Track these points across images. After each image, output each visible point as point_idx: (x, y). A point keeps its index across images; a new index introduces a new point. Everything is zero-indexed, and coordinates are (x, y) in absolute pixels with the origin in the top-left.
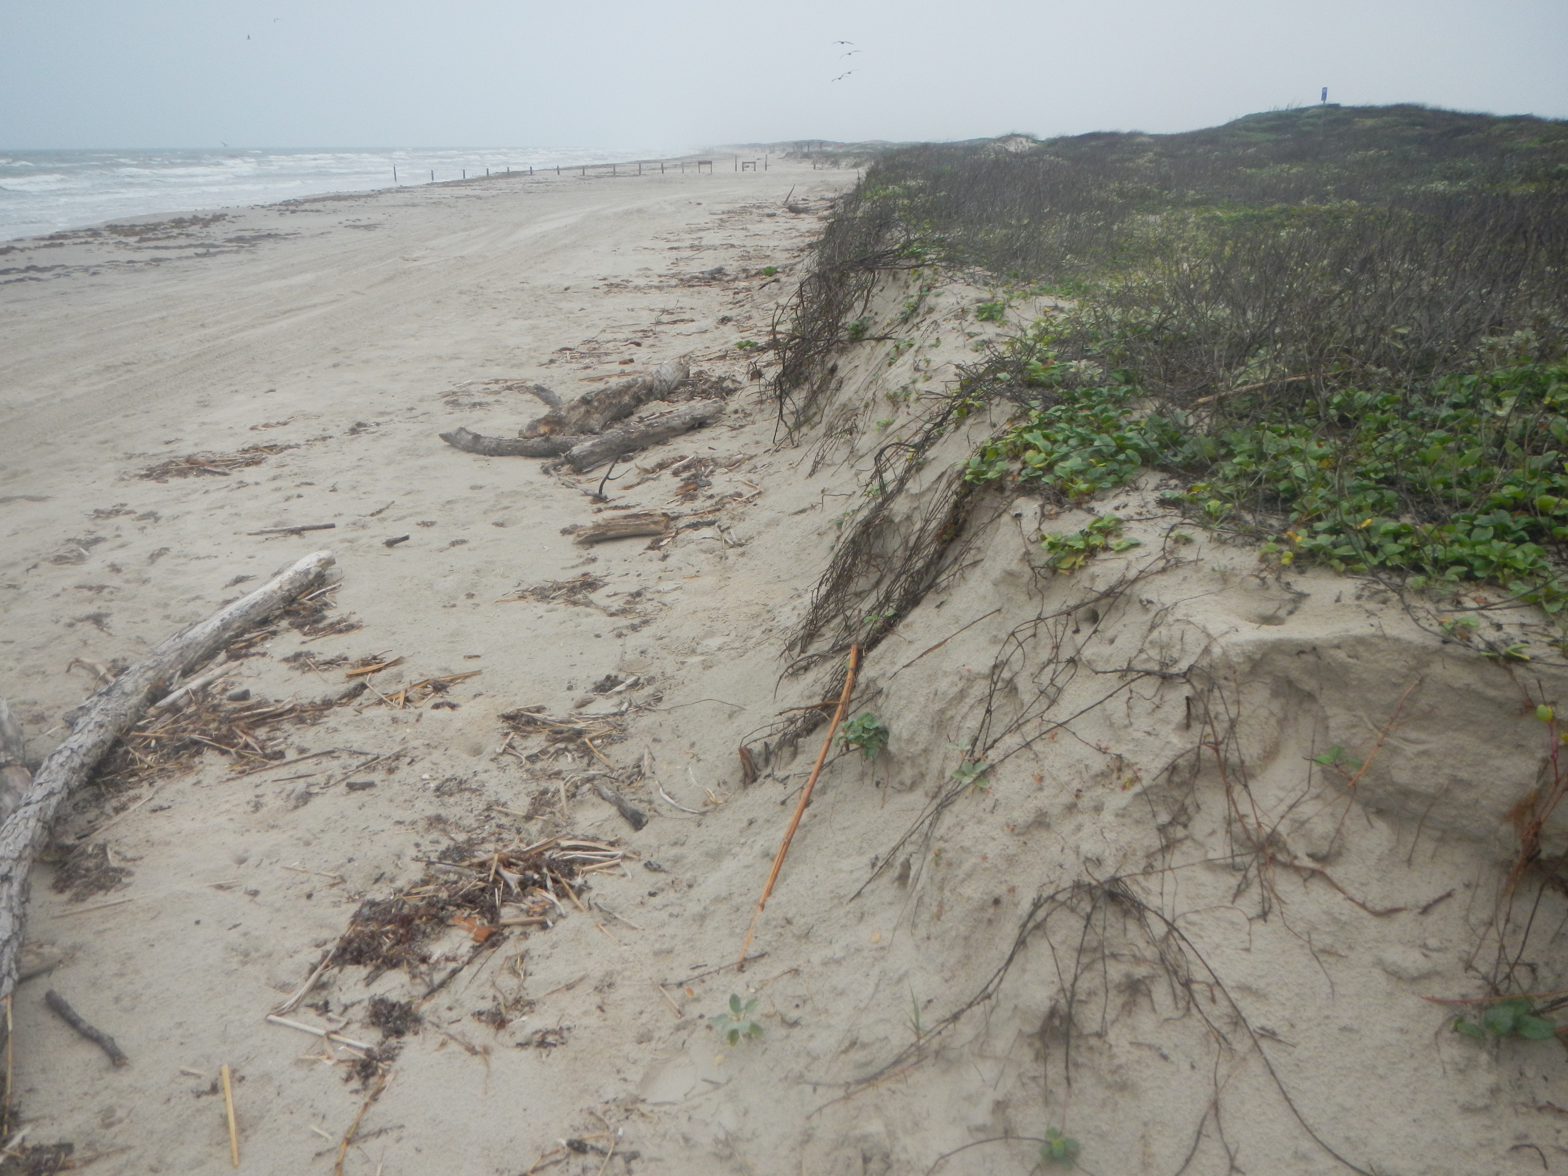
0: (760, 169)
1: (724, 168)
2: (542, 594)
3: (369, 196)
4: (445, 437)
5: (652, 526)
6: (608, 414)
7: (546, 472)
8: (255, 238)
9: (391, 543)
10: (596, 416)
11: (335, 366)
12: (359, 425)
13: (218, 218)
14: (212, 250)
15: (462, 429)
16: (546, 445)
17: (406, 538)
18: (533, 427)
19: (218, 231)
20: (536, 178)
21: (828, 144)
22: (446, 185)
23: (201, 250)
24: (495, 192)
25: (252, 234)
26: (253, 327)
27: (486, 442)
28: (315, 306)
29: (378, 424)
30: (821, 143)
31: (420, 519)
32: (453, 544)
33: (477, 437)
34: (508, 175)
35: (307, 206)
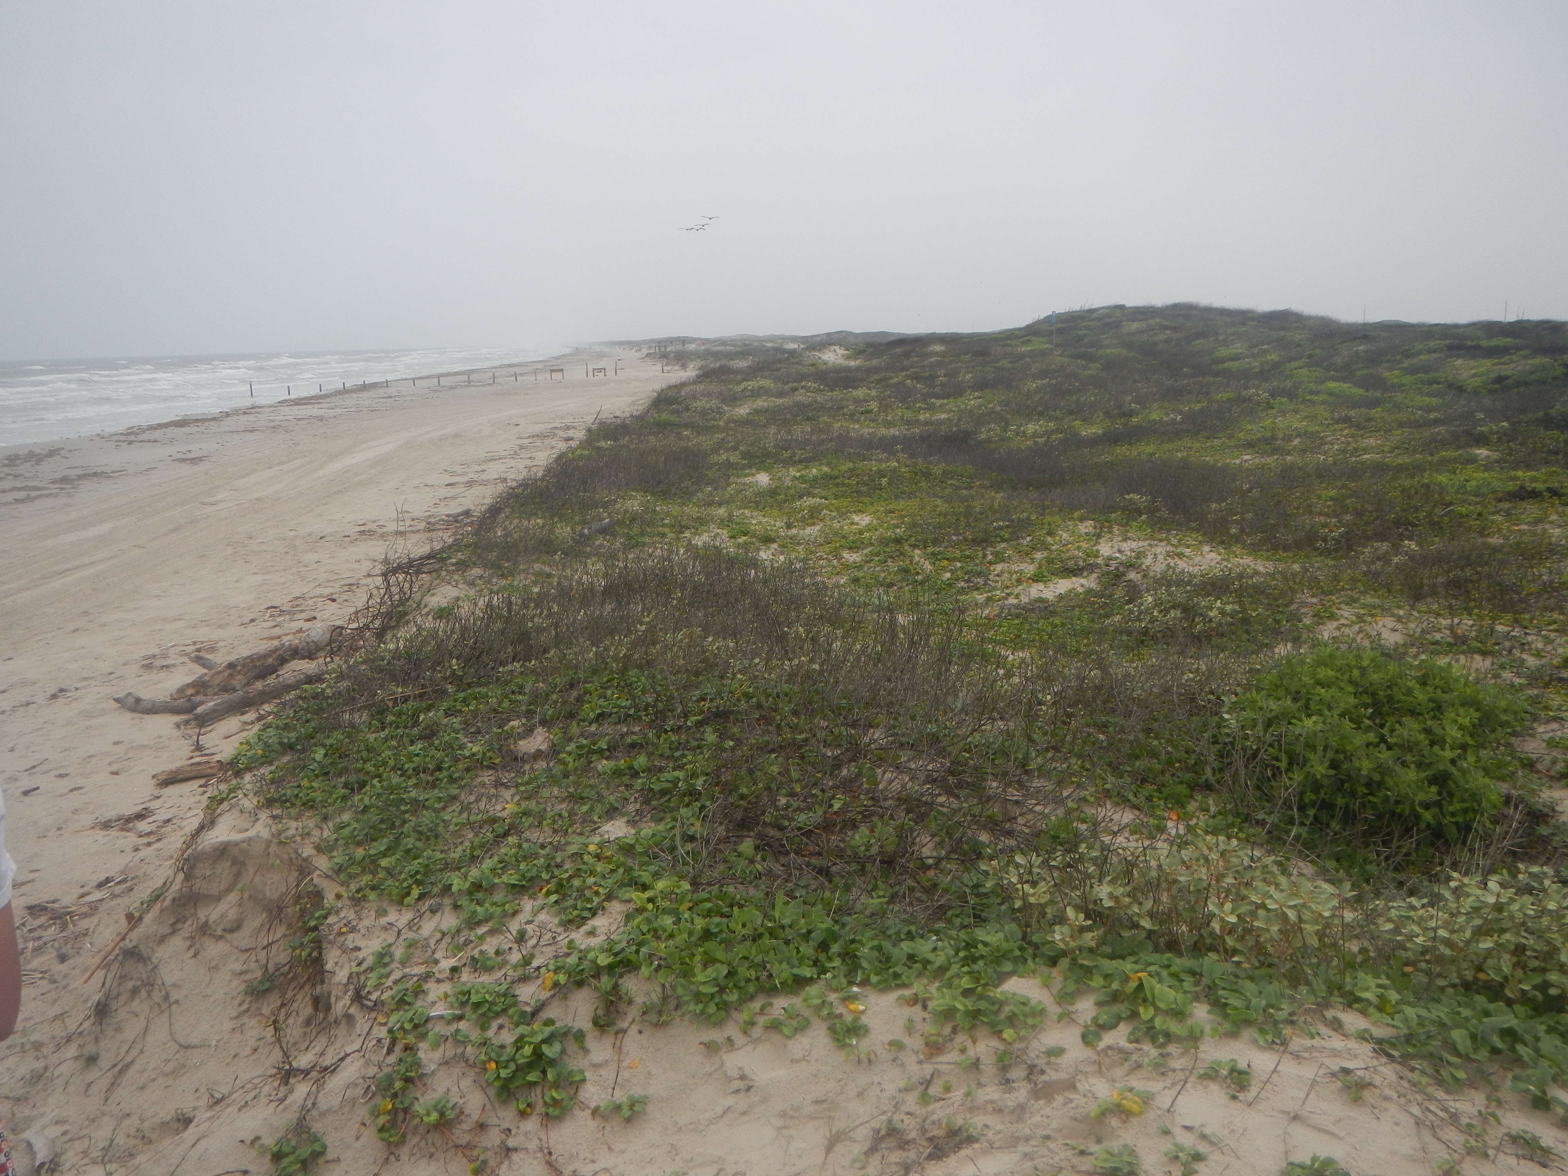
0: (610, 374)
1: (575, 373)
2: (106, 825)
3: (214, 419)
4: (117, 700)
5: (209, 771)
6: (251, 674)
7: (178, 726)
8: (80, 477)
9: (26, 793)
10: (240, 677)
11: (75, 631)
12: (62, 690)
13: (53, 453)
14: (34, 494)
15: (129, 694)
16: (188, 705)
17: (37, 788)
18: (181, 690)
19: (50, 469)
20: (392, 391)
21: (693, 340)
22: (298, 402)
23: (21, 495)
24: (339, 411)
25: (79, 472)
26: (28, 589)
27: (144, 704)
28: (93, 563)
29: (77, 689)
30: (684, 341)
31: (57, 772)
32: (72, 791)
33: (138, 700)
34: (364, 387)
35: (146, 436)
